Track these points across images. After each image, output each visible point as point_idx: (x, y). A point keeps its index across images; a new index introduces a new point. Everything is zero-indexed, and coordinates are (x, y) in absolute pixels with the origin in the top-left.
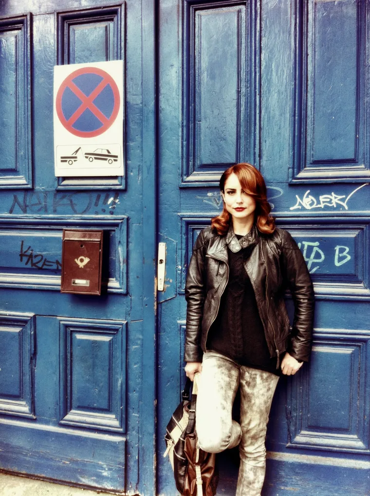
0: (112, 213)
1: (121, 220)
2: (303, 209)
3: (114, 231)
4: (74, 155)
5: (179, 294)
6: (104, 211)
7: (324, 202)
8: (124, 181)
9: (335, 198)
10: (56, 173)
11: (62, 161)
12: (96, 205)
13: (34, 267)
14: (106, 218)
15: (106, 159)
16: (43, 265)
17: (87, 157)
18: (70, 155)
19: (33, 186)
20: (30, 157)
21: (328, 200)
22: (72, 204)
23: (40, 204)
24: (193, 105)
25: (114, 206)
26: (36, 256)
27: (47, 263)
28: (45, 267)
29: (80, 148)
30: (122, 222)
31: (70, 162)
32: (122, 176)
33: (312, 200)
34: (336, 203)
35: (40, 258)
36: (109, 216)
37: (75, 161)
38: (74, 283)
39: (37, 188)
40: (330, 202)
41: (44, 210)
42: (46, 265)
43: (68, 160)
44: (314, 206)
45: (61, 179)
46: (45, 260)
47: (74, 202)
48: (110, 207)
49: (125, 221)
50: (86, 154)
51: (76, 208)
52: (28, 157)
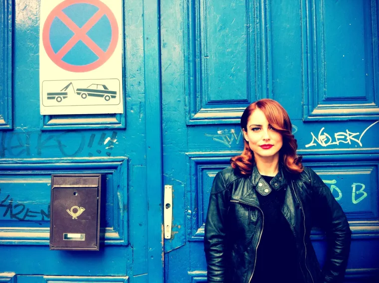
0: (109, 155)
1: (120, 161)
2: (319, 146)
3: (112, 173)
4: (63, 91)
5: (189, 241)
6: (99, 153)
7: (339, 139)
8: (123, 119)
9: (350, 135)
10: (41, 111)
11: (49, 98)
12: (90, 145)
13: (14, 219)
14: (102, 160)
15: (102, 96)
16: (25, 217)
17: (79, 94)
18: (59, 91)
19: (13, 126)
20: (10, 94)
21: (343, 137)
22: (60, 145)
23: (21, 146)
24: (199, 40)
25: (111, 146)
26: (16, 206)
27: (30, 214)
28: (27, 218)
29: (71, 83)
30: (121, 164)
31: (59, 99)
32: (121, 114)
33: (327, 137)
34: (351, 140)
35: (21, 208)
36: (106, 158)
37: (64, 98)
38: (66, 237)
39: (17, 128)
40: (345, 139)
41: (26, 153)
42: (28, 216)
43: (57, 96)
44: (329, 144)
45: (47, 118)
46: (28, 210)
47: (63, 143)
48: (107, 148)
49: (125, 163)
50: (78, 90)
51: (65, 150)
52: (8, 93)
